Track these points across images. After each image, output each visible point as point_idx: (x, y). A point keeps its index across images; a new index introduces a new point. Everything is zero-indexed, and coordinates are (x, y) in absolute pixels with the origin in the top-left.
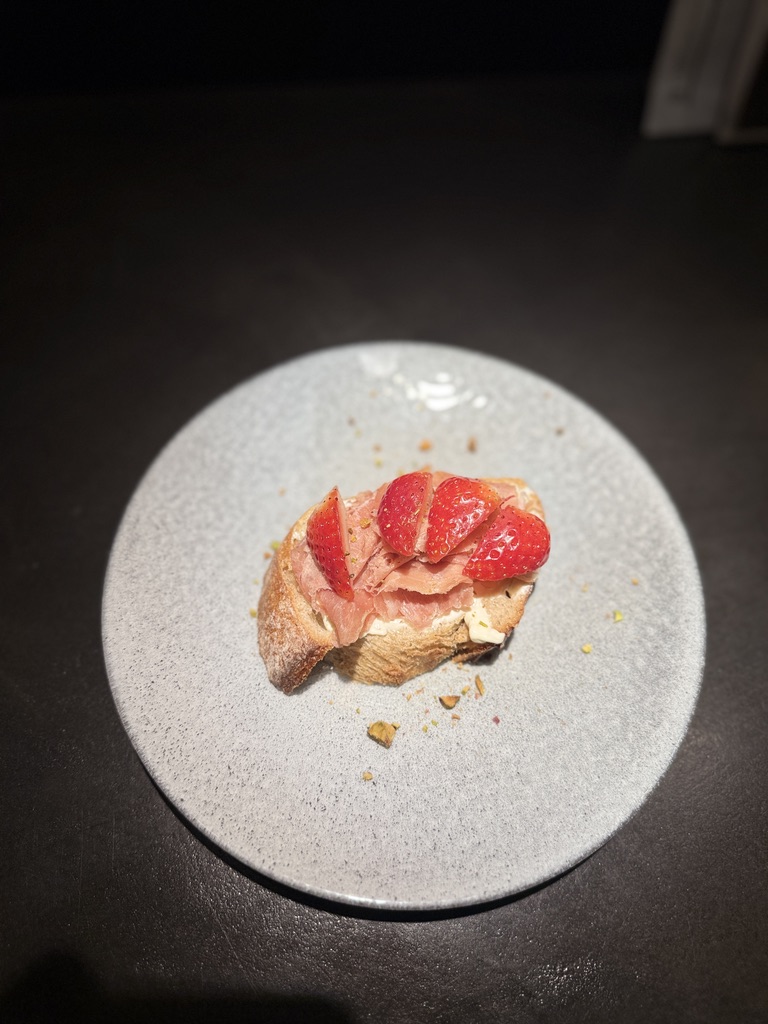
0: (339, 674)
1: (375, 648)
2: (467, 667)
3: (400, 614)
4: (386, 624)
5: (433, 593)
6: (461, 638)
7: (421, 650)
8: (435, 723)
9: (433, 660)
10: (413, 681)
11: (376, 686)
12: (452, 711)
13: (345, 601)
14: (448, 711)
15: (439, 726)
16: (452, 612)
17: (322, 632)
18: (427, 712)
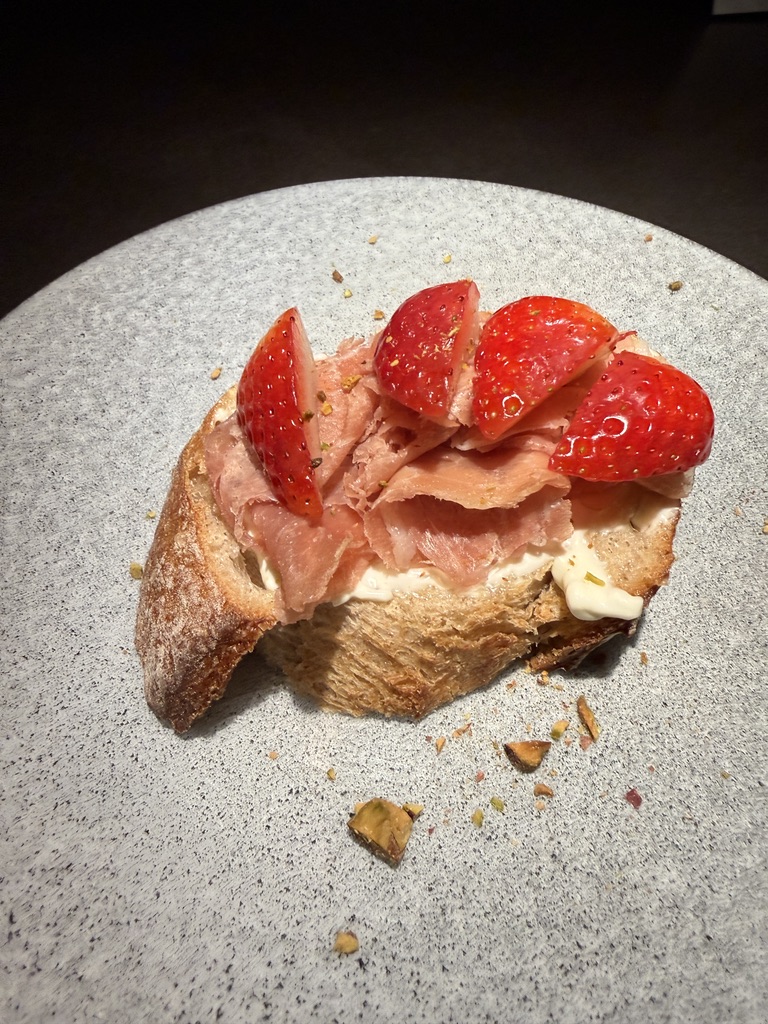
0: (294, 693)
1: (368, 630)
2: (557, 680)
3: (419, 558)
4: (391, 580)
5: (489, 505)
6: (549, 612)
7: (465, 636)
8: (498, 805)
9: (490, 661)
10: (448, 711)
11: (372, 721)
12: (538, 777)
13: (304, 523)
14: (525, 777)
15: (509, 811)
16: (527, 557)
17: (255, 593)
18: (480, 778)
